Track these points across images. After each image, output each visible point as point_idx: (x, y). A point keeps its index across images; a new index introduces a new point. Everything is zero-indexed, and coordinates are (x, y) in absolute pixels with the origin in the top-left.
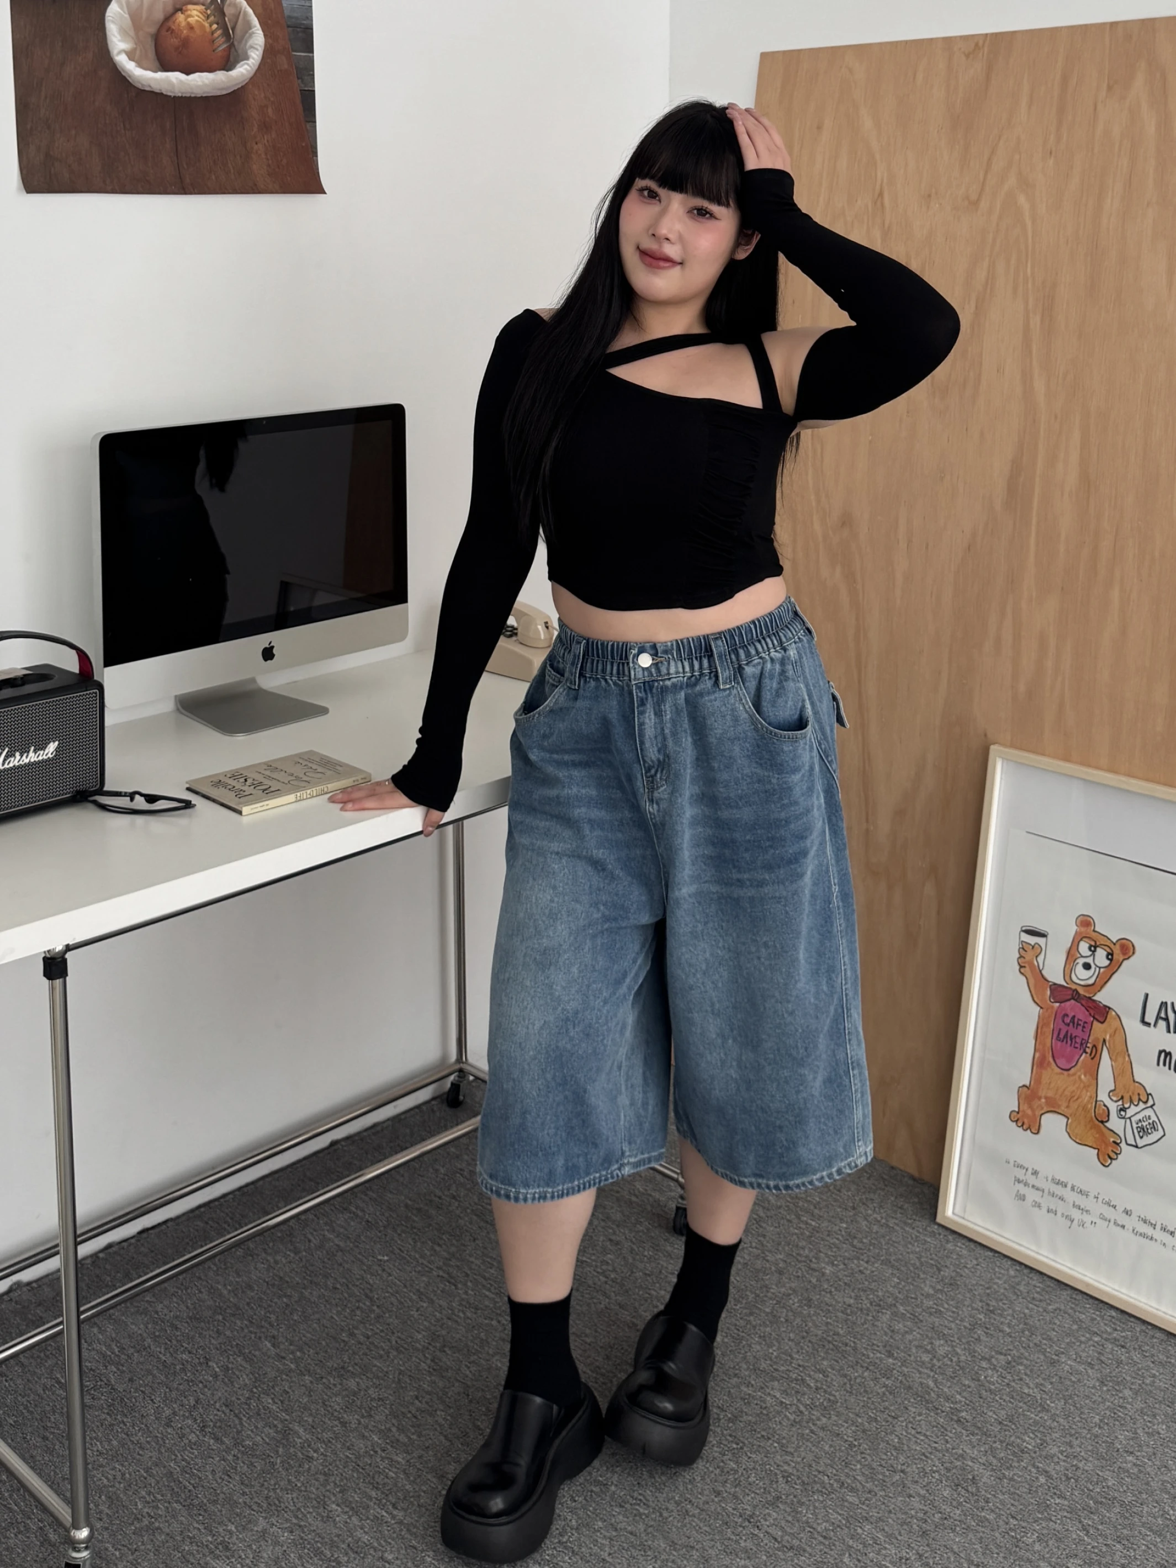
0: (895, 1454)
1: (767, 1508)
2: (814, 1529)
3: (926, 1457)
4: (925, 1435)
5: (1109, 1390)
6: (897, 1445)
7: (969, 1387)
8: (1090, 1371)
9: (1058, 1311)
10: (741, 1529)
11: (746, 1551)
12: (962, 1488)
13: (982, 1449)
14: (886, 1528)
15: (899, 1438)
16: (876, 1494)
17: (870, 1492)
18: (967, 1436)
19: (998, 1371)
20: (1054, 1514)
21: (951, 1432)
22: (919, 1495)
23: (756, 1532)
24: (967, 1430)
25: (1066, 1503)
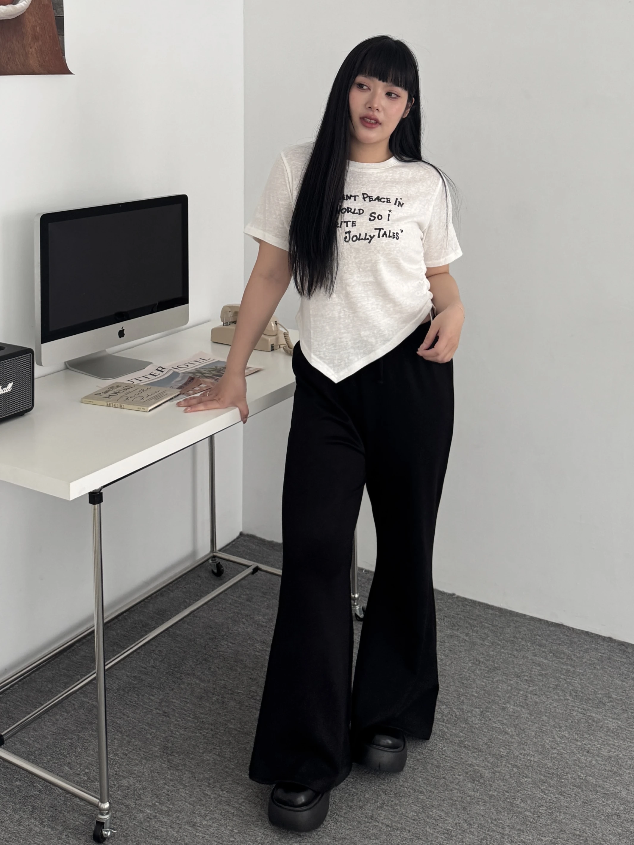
0: (437, 770)
1: (379, 810)
2: (407, 817)
3: (454, 768)
4: (450, 757)
5: (535, 718)
6: (437, 765)
7: (465, 728)
8: (523, 710)
9: (499, 682)
10: (368, 824)
11: (374, 835)
12: (477, 781)
13: (481, 759)
14: (444, 809)
15: (437, 761)
16: (434, 792)
17: (430, 792)
18: (471, 754)
19: (477, 717)
20: (526, 786)
21: (462, 753)
22: (456, 789)
23: (377, 824)
24: (470, 751)
25: (530, 780)
